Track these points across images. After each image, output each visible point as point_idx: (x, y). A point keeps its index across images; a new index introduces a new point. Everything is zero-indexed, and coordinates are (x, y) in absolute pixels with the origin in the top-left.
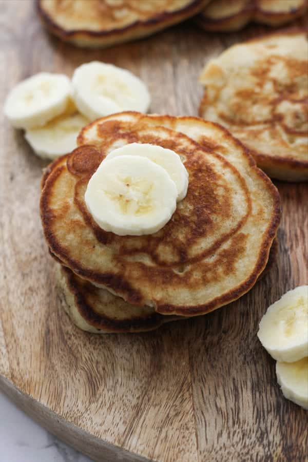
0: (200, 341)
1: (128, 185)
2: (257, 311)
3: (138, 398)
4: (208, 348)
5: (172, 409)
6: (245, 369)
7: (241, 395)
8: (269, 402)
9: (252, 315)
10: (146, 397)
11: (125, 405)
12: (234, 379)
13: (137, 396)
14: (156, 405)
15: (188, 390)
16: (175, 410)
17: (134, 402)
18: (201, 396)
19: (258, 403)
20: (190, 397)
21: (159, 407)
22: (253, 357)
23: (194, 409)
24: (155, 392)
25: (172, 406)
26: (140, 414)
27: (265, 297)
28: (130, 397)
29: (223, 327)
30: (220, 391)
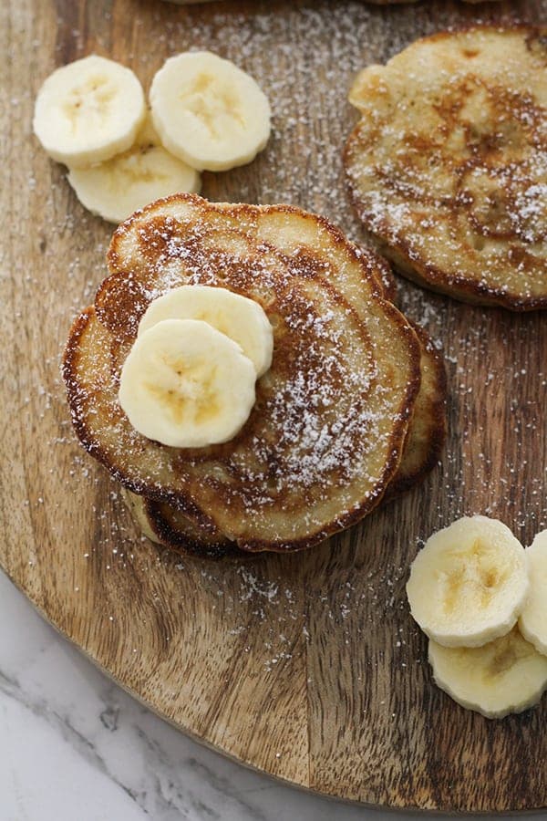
0: (322, 577)
1: (179, 373)
2: (407, 537)
3: (229, 661)
4: (332, 591)
5: (277, 686)
6: (384, 631)
7: (374, 674)
8: (413, 689)
9: (399, 543)
10: (240, 662)
11: (209, 669)
12: (367, 647)
13: (227, 657)
14: (254, 675)
15: (301, 656)
16: (280, 686)
17: (224, 666)
18: (318, 667)
19: (398, 688)
20: (303, 668)
21: (258, 678)
22: (396, 614)
23: (307, 688)
24: (254, 654)
25: (277, 679)
26: (230, 687)
27: (421, 514)
28: (217, 657)
29: (356, 557)
30: (346, 664)
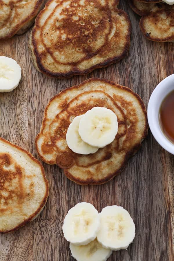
0: (37, 224)
2: (64, 210)
3: (9, 251)
4: (40, 228)
5: (24, 259)
6: (57, 241)
7: (54, 254)
8: (66, 259)
9: (61, 212)
10: (12, 251)
11: (3, 254)
12: (51, 245)
13: (8, 250)
14: (16, 256)
15: (31, 249)
16: (25, 259)
17: (7, 253)
18: (36, 252)
19: (61, 259)
20: (32, 253)
21: (18, 256)
22: (61, 235)
23: (33, 259)
24: (17, 249)
25: (24, 257)
26: (9, 259)
27: (68, 202)
28: (5, 250)
29: (48, 217)
30: (45, 251)
